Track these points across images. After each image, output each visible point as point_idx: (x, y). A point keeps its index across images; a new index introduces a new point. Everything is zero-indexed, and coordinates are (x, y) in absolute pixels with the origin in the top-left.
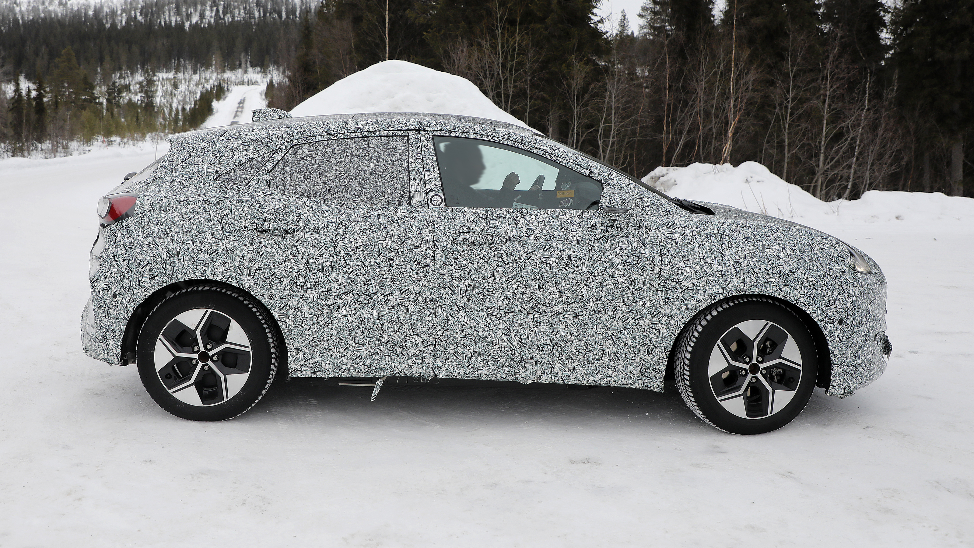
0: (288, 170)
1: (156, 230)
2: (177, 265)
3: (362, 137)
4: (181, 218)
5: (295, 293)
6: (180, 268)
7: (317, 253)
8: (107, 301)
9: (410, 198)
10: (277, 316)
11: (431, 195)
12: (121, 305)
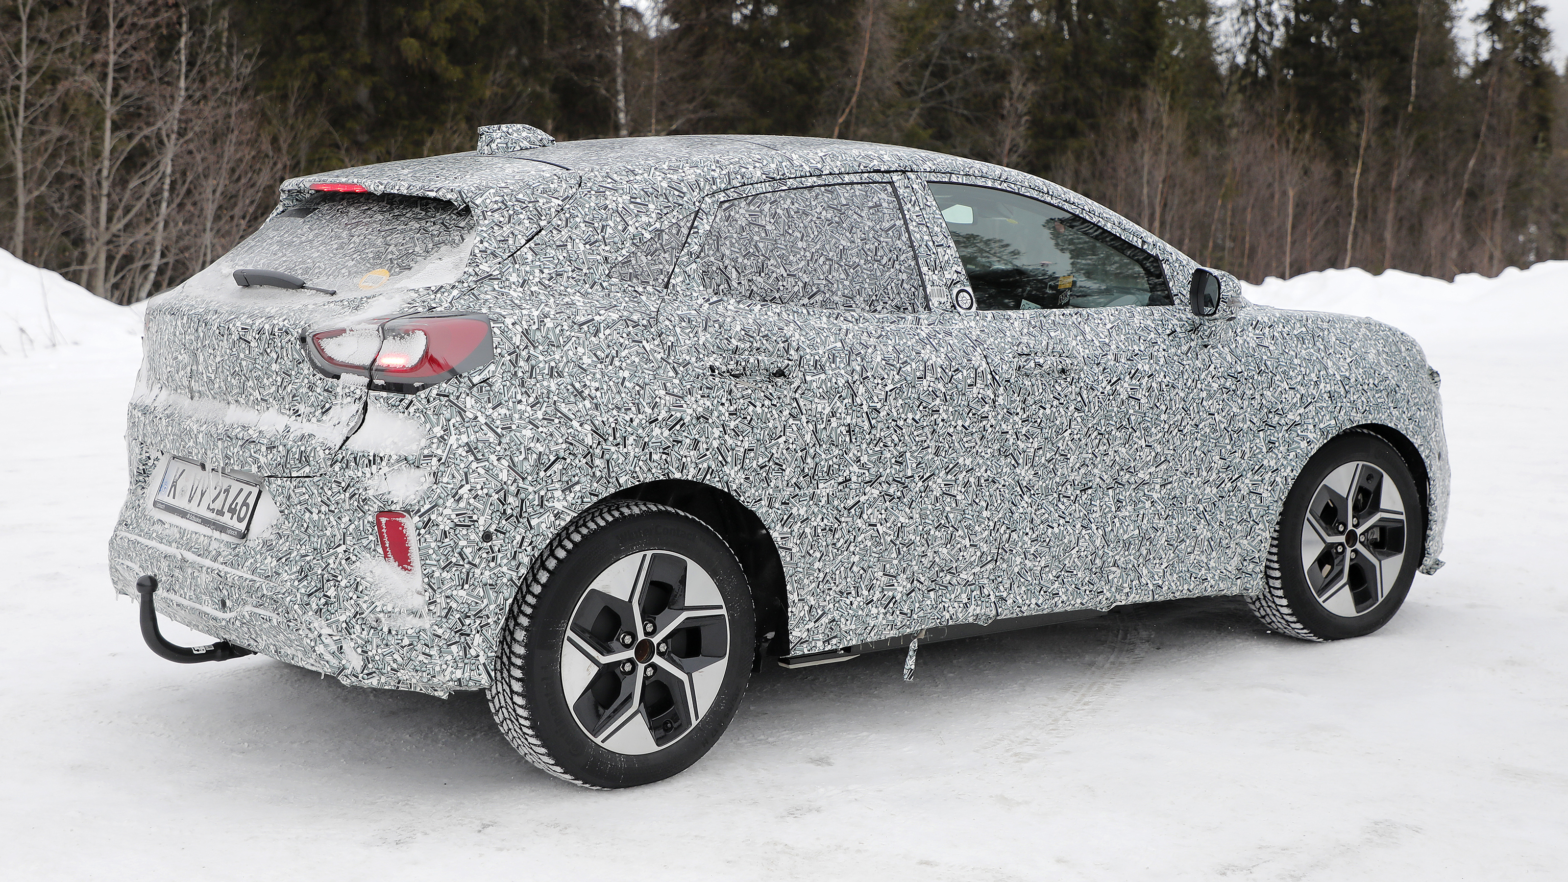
0: (728, 252)
1: (553, 388)
2: (615, 456)
3: (824, 186)
4: (595, 359)
5: (802, 492)
6: (620, 461)
7: (828, 410)
8: (468, 551)
9: (926, 298)
10: (779, 539)
11: (955, 291)
12: (500, 555)
